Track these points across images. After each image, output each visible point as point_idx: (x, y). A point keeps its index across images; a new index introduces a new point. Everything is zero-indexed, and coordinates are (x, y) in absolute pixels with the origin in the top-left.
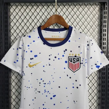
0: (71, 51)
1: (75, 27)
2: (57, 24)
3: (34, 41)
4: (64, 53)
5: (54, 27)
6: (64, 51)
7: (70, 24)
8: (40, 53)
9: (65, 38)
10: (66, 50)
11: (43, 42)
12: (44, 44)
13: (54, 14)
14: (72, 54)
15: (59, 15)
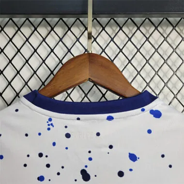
5: (86, 95)
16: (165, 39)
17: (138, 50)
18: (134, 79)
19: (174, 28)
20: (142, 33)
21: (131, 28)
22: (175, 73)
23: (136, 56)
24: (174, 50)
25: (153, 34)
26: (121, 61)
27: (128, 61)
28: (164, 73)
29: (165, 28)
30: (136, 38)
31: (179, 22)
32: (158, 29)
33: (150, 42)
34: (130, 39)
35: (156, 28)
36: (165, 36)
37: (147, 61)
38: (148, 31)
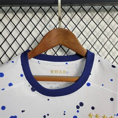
0: (93, 108)
1: (98, 53)
2: (61, 46)
3: (10, 85)
4: (78, 111)
5: (56, 53)
6: (78, 107)
7: (88, 47)
8: (23, 111)
9: (80, 78)
10: (81, 104)
11: (31, 87)
12: (33, 90)
13: (56, 26)
14: (95, 114)
15: (66, 28)
16: (103, 19)
17: (87, 26)
18: (84, 43)
19: (108, 12)
20: (89, 16)
21: (82, 13)
22: (108, 39)
23: (85, 29)
24: (108, 26)
25: (96, 16)
26: (77, 33)
27: (80, 33)
28: (102, 39)
29: (102, 13)
30: (85, 19)
31: (111, 8)
32: (99, 13)
33: (93, 21)
34: (82, 20)
35: (97, 13)
36: (103, 18)
37: (92, 33)
38: (92, 15)
